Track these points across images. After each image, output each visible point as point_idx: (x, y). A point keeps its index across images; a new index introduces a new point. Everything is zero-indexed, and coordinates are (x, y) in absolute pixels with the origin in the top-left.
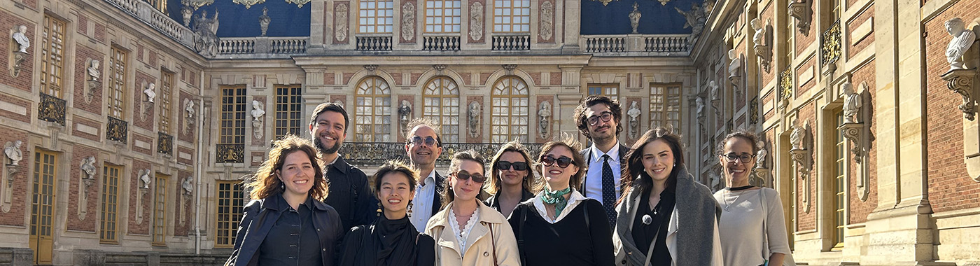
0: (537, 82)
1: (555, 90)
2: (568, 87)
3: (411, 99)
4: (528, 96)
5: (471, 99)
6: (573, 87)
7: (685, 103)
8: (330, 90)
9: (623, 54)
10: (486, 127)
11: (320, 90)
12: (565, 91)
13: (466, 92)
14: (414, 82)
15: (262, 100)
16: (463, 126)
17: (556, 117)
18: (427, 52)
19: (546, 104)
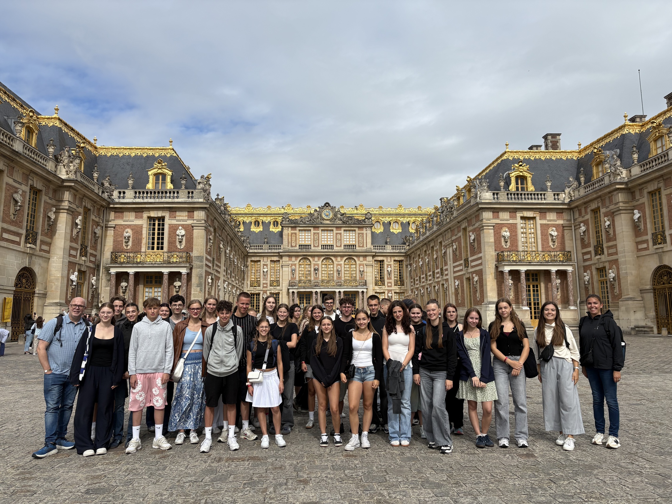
0: (359, 260)
1: (365, 262)
2: (369, 261)
3: (318, 265)
4: (356, 264)
5: (338, 265)
6: (370, 261)
7: (404, 266)
8: (290, 262)
9: (385, 251)
10: (343, 274)
11: (287, 263)
12: (368, 263)
13: (335, 263)
14: (318, 260)
15: (267, 265)
16: (335, 274)
17: (365, 271)
18: (323, 250)
19: (362, 266)
